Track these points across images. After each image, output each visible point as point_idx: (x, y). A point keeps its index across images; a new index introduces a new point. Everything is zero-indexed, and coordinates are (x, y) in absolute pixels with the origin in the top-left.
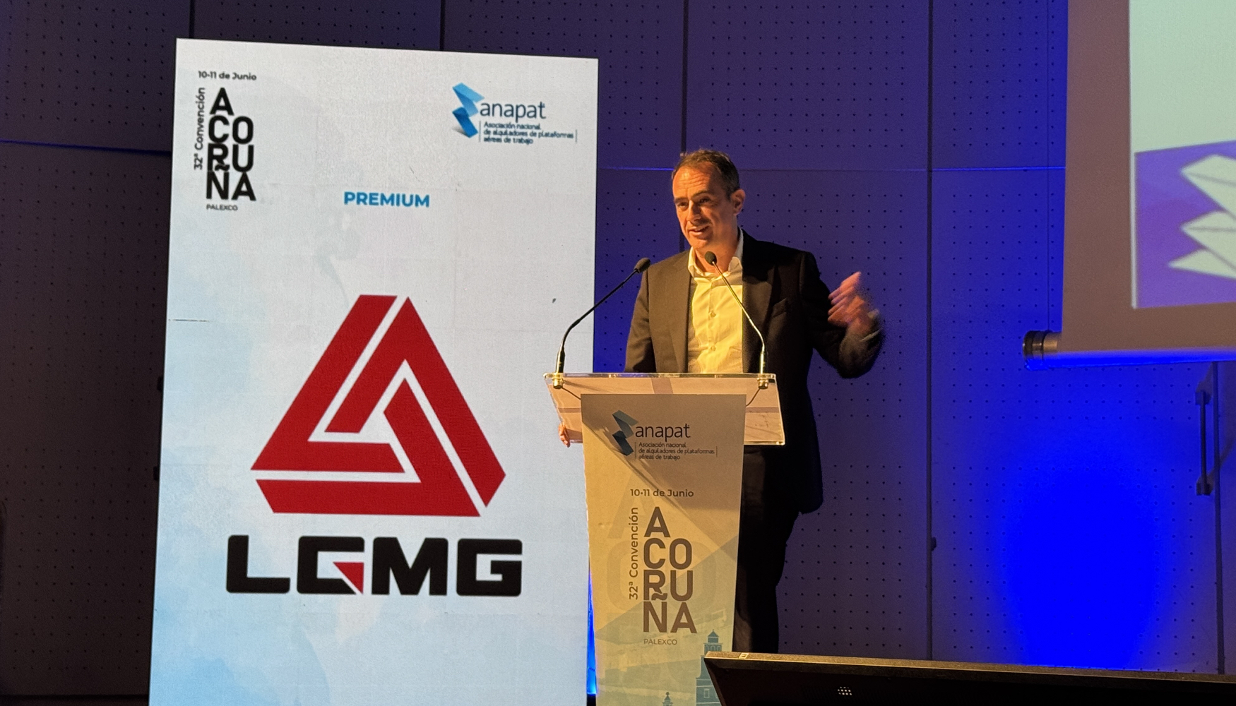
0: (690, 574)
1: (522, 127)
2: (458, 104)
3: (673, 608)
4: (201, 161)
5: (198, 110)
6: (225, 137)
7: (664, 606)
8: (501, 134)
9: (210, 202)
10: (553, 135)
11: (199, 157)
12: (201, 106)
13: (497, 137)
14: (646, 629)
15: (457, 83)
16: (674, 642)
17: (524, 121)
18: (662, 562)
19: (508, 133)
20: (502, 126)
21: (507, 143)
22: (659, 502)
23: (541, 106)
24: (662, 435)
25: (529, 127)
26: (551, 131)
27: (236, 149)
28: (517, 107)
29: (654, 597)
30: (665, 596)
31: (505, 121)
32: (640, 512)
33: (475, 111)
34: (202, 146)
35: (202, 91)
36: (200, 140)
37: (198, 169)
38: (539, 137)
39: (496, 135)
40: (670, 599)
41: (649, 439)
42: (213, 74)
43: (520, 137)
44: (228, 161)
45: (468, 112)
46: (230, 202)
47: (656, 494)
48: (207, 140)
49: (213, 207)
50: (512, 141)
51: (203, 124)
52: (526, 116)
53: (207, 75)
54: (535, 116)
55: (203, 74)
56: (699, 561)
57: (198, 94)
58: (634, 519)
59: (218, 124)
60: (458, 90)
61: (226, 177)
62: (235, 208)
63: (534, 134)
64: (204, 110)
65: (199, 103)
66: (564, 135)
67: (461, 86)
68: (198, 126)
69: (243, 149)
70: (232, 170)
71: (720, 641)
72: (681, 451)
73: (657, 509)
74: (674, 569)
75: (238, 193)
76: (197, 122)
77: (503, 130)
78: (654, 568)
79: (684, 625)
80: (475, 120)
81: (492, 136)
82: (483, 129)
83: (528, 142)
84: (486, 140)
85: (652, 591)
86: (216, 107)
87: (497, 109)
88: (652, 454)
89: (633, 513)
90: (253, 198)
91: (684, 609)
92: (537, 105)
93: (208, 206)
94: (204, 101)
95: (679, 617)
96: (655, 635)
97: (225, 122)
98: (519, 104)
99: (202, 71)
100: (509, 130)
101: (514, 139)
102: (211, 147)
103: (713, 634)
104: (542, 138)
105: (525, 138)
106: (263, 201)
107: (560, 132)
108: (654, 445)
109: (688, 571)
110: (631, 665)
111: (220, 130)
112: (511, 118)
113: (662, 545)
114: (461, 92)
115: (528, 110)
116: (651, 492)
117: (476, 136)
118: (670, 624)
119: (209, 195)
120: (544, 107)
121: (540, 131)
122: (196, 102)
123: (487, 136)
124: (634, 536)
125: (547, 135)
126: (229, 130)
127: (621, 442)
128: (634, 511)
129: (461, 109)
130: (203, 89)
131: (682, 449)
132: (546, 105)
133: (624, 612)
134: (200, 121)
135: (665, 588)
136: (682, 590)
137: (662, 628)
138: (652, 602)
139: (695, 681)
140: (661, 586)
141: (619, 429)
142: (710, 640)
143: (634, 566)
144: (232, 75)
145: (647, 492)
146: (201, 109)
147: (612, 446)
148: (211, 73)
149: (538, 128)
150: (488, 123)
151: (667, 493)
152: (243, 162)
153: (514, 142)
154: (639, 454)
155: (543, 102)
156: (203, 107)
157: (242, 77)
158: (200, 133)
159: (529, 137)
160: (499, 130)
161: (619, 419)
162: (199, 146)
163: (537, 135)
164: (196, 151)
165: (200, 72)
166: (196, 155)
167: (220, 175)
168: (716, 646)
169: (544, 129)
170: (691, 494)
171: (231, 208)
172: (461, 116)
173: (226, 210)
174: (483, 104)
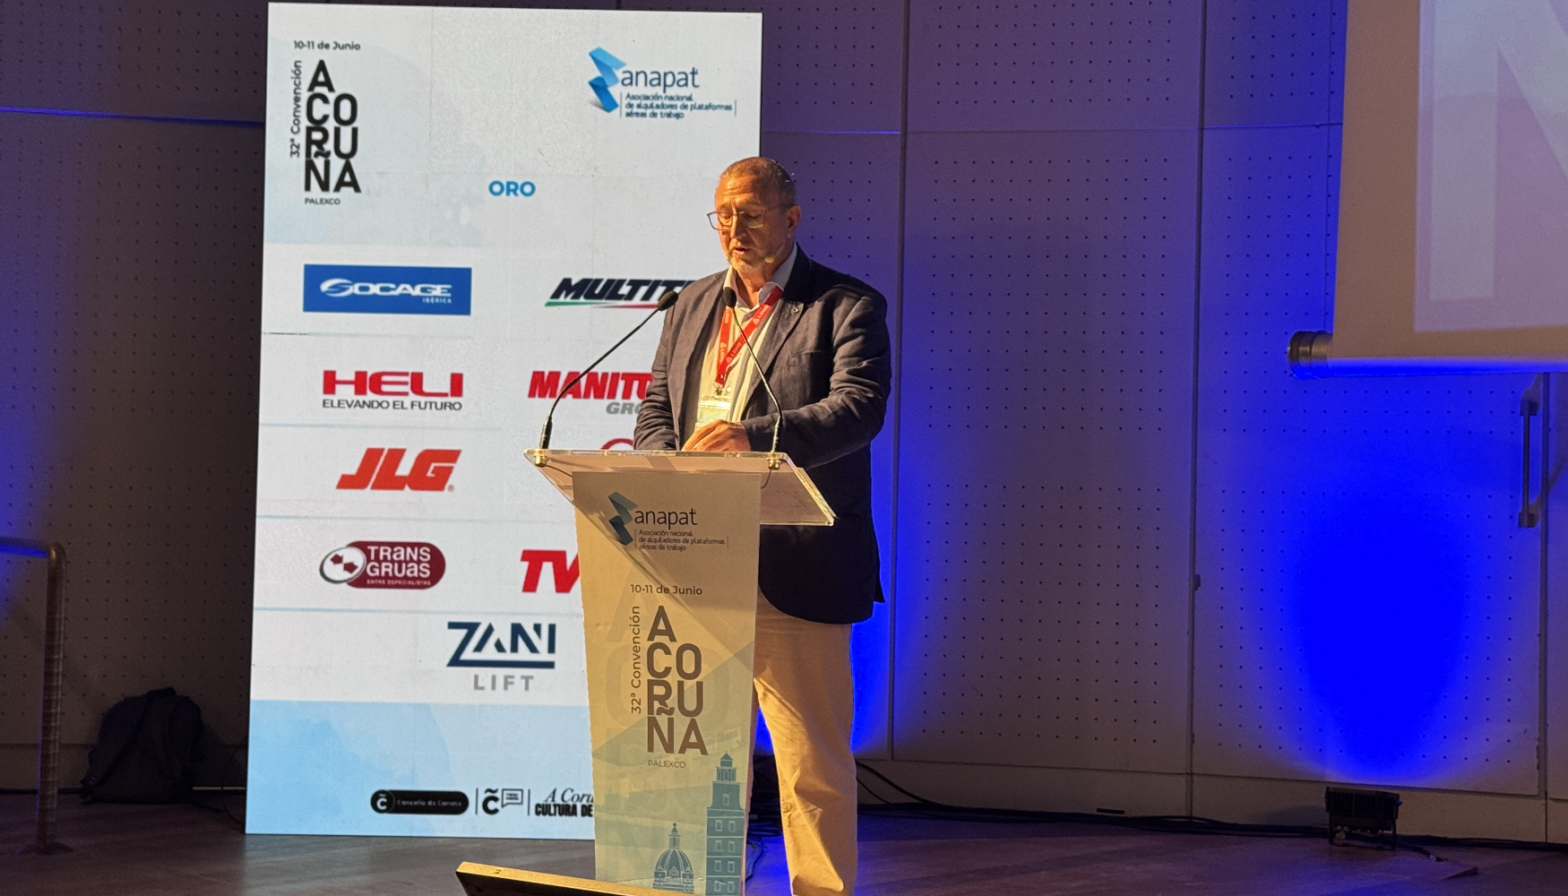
0: (700, 685)
1: (671, 98)
2: (595, 73)
3: (681, 723)
4: (298, 147)
5: (294, 87)
6: (325, 118)
7: (671, 722)
8: (646, 107)
9: (309, 195)
10: (708, 107)
11: (296, 143)
12: (297, 82)
13: (641, 111)
14: (651, 749)
15: (594, 47)
16: (683, 765)
17: (671, 92)
18: (668, 670)
19: (654, 105)
20: (647, 98)
21: (653, 119)
22: (662, 600)
23: (694, 73)
24: (665, 522)
25: (678, 98)
26: (706, 103)
27: (337, 131)
28: (665, 74)
29: (660, 711)
30: (671, 711)
31: (650, 91)
32: (642, 612)
33: (617, 81)
34: (299, 129)
35: (298, 64)
36: (296, 122)
37: (295, 156)
38: (691, 109)
39: (641, 109)
40: (677, 715)
41: (650, 526)
42: (311, 44)
43: (668, 111)
44: (329, 146)
45: (607, 82)
46: (331, 195)
47: (659, 590)
48: (305, 123)
49: (312, 201)
50: (659, 115)
51: (299, 103)
52: (675, 85)
53: (303, 45)
54: (686, 84)
55: (299, 45)
56: (710, 670)
57: (294, 69)
58: (636, 619)
59: (318, 103)
60: (594, 55)
61: (327, 165)
62: (337, 202)
63: (685, 107)
64: (301, 86)
65: (296, 78)
66: (721, 107)
67: (599, 50)
68: (294, 106)
69: (346, 132)
70: (333, 157)
71: (734, 765)
72: (687, 541)
73: (661, 608)
74: (682, 679)
75: (341, 184)
76: (292, 101)
77: (649, 102)
78: (658, 678)
79: (693, 746)
80: (616, 91)
81: (635, 110)
82: (625, 102)
83: (678, 116)
84: (629, 115)
85: (657, 705)
86: (315, 83)
87: (641, 77)
88: (654, 544)
89: (634, 612)
90: (357, 189)
91: (693, 727)
92: (689, 71)
93: (307, 200)
94: (301, 76)
95: (688, 735)
96: (660, 757)
97: (325, 100)
98: (667, 71)
99: (298, 41)
100: (655, 102)
101: (661, 113)
102: (309, 131)
103: (726, 756)
104: (694, 111)
105: (674, 111)
106: (369, 192)
107: (716, 103)
108: (656, 533)
109: (697, 682)
110: (634, 790)
111: (320, 109)
112: (658, 87)
113: (667, 652)
114: (599, 59)
115: (678, 77)
116: (654, 589)
117: (616, 111)
118: (677, 744)
119: (308, 187)
120: (697, 73)
121: (692, 103)
122: (292, 78)
123: (629, 110)
124: (636, 640)
125: (700, 107)
126: (329, 109)
127: (618, 528)
128: (635, 610)
129: (599, 79)
130: (299, 62)
131: (688, 538)
132: (699, 72)
133: (625, 728)
134: (297, 99)
135: (672, 702)
136: (691, 704)
137: (669, 748)
138: (658, 717)
139: (706, 810)
140: (668, 698)
141: (616, 514)
142: (722, 764)
143: (637, 675)
144: (332, 45)
145: (649, 588)
146: (298, 86)
147: (608, 533)
148: (309, 43)
149: (690, 99)
150: (631, 95)
151: (672, 590)
152: (346, 147)
153: (662, 116)
154: (639, 544)
155: (696, 68)
156: (300, 82)
157: (344, 47)
158: (297, 114)
159: (679, 110)
160: (644, 102)
161: (617, 502)
162: (295, 129)
163: (689, 108)
164: (293, 136)
165: (295, 42)
166: (292, 140)
167: (319, 163)
168: (730, 771)
169: (698, 100)
170: (699, 592)
171: (332, 202)
172: (599, 87)
173: (327, 205)
174: (625, 72)
